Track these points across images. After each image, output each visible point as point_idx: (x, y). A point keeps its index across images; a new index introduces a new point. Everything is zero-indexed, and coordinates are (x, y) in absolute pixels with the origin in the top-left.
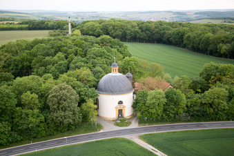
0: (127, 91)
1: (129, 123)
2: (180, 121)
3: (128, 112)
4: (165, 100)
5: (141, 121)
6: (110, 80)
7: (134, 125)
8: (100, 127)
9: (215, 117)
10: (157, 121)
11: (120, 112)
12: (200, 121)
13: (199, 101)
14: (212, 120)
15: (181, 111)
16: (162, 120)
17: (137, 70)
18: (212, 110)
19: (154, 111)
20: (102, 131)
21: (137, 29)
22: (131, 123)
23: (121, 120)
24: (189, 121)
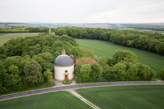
0: (70, 65)
1: (71, 83)
2: (99, 81)
3: (70, 77)
4: (91, 70)
5: (78, 82)
6: (60, 59)
7: (74, 84)
8: (54, 84)
9: (119, 79)
10: (87, 82)
11: (66, 76)
12: (110, 81)
13: (110, 70)
14: (117, 81)
15: (100, 76)
16: (89, 81)
17: (79, 53)
18: (117, 76)
19: (84, 76)
20: (55, 87)
21: (86, 32)
22: (72, 82)
23: (66, 81)
24: (104, 81)
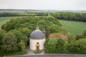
0: (42, 38)
2: (64, 53)
4: (56, 43)
5: (46, 52)
8: (26, 53)
11: (38, 47)
12: (74, 53)
14: (80, 54)
15: (64, 48)
16: (55, 52)
20: (26, 55)
22: (41, 52)
24: (69, 53)
